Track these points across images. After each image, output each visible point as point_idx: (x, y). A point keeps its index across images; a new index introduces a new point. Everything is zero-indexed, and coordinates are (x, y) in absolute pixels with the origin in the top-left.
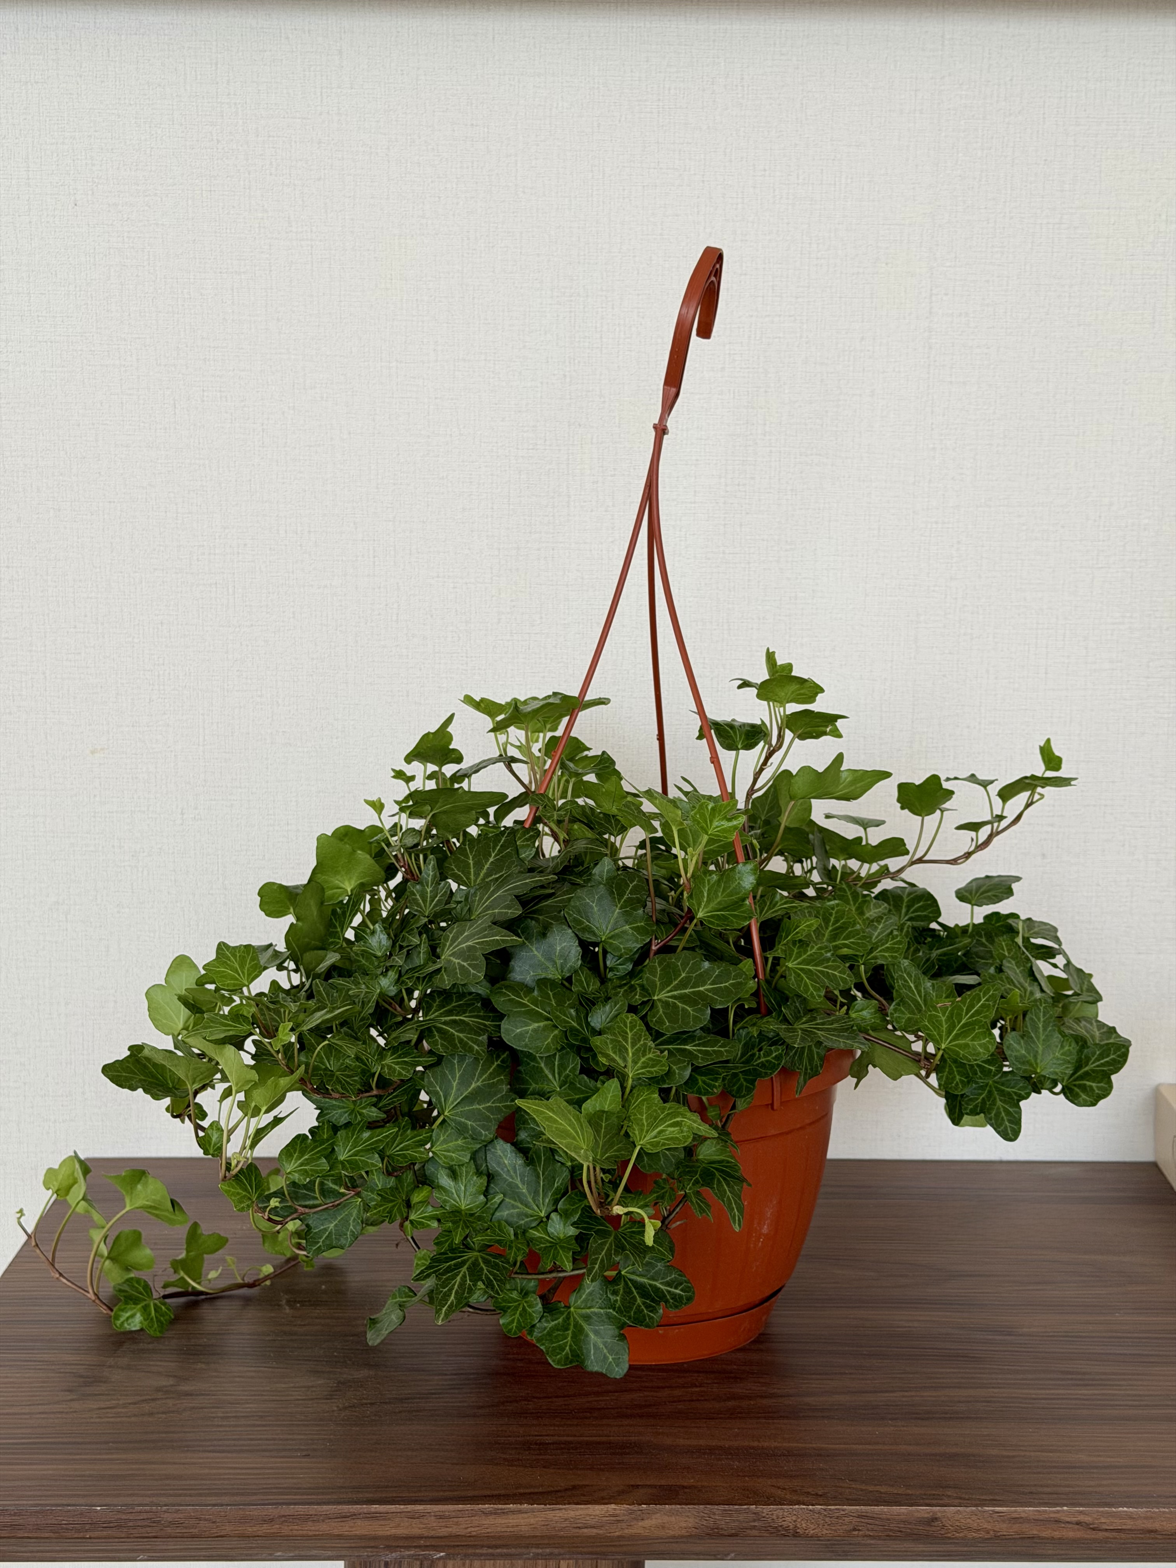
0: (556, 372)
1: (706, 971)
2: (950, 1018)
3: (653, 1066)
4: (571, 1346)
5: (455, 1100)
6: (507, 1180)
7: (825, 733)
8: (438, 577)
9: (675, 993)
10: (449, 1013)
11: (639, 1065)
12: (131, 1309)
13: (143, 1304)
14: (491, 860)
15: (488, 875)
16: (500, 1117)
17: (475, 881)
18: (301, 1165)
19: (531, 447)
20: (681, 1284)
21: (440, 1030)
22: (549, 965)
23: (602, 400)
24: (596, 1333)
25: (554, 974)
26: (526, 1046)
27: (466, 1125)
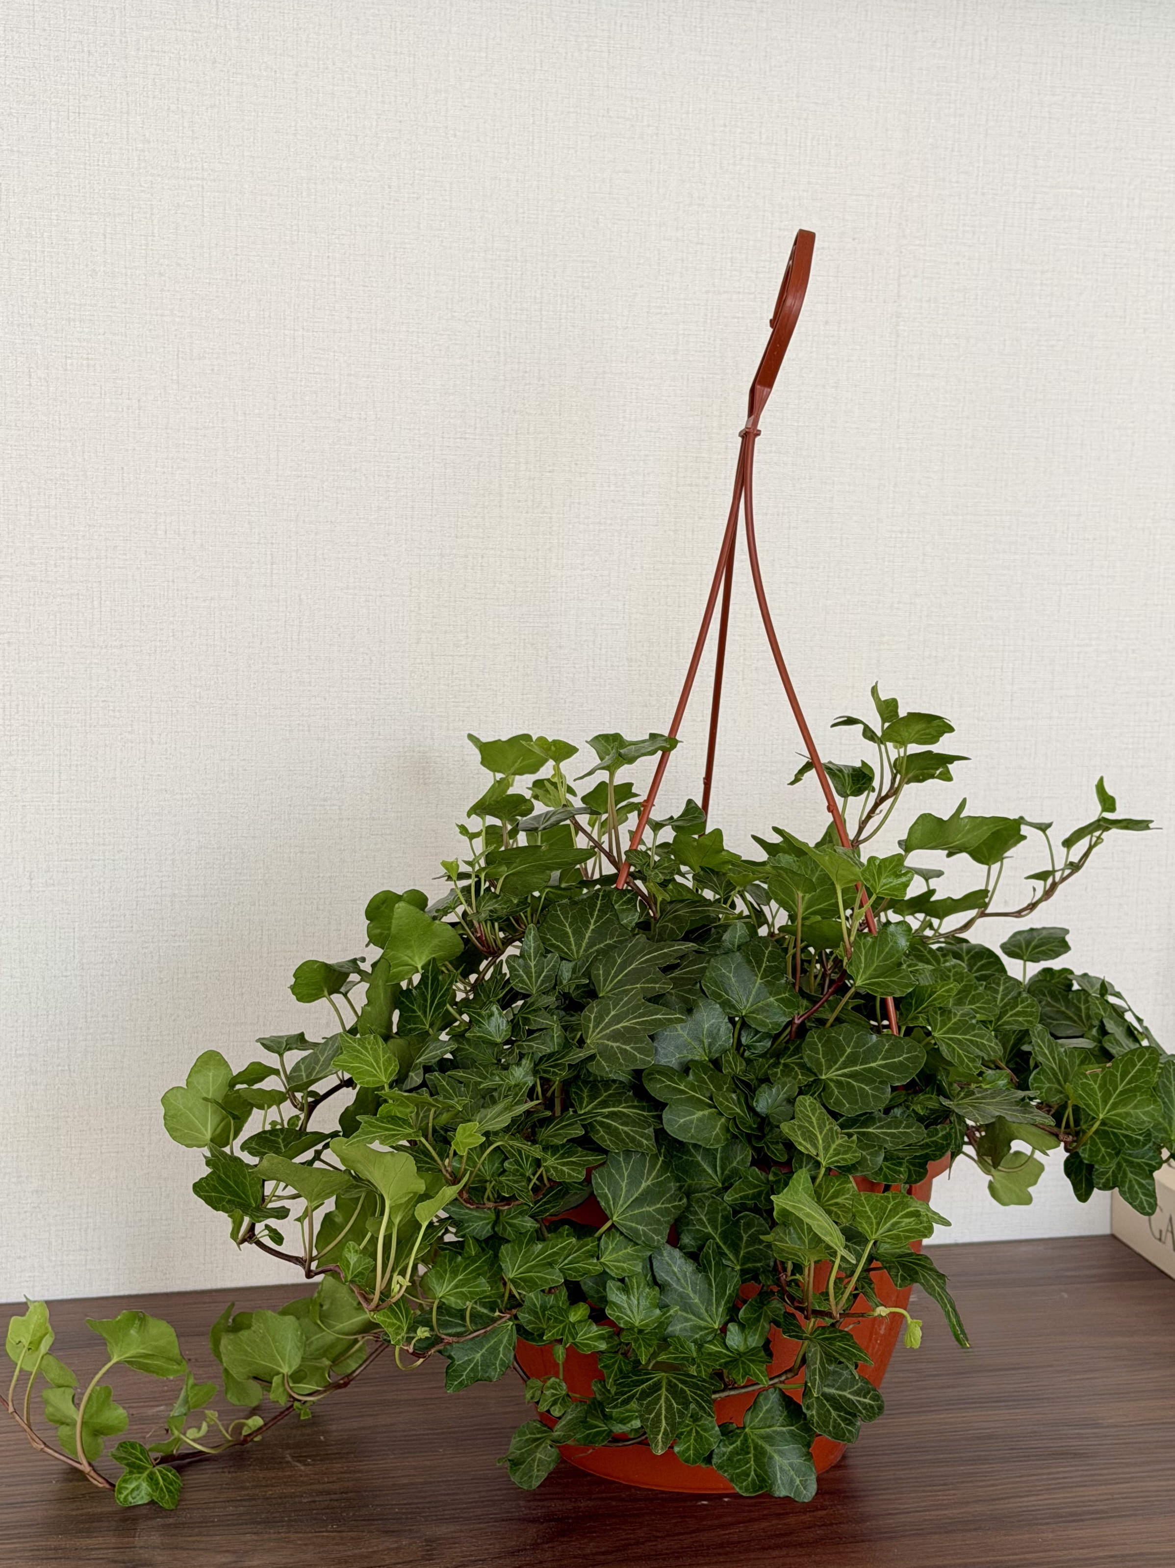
0: (489, 349)
1: (875, 1046)
2: (1102, 1086)
3: (846, 1152)
4: (755, 1471)
5: (625, 1202)
6: (676, 1290)
7: (932, 776)
8: (348, 588)
9: (846, 1071)
10: (604, 1104)
11: (831, 1151)
12: (137, 1479)
13: (147, 1472)
14: (592, 927)
15: (591, 945)
16: (671, 1219)
17: (578, 952)
18: (456, 1287)
19: (458, 435)
20: (869, 1393)
21: (602, 1124)
22: (695, 1044)
23: (541, 382)
24: (781, 1454)
25: (699, 1055)
26: (692, 1137)
27: (637, 1230)
